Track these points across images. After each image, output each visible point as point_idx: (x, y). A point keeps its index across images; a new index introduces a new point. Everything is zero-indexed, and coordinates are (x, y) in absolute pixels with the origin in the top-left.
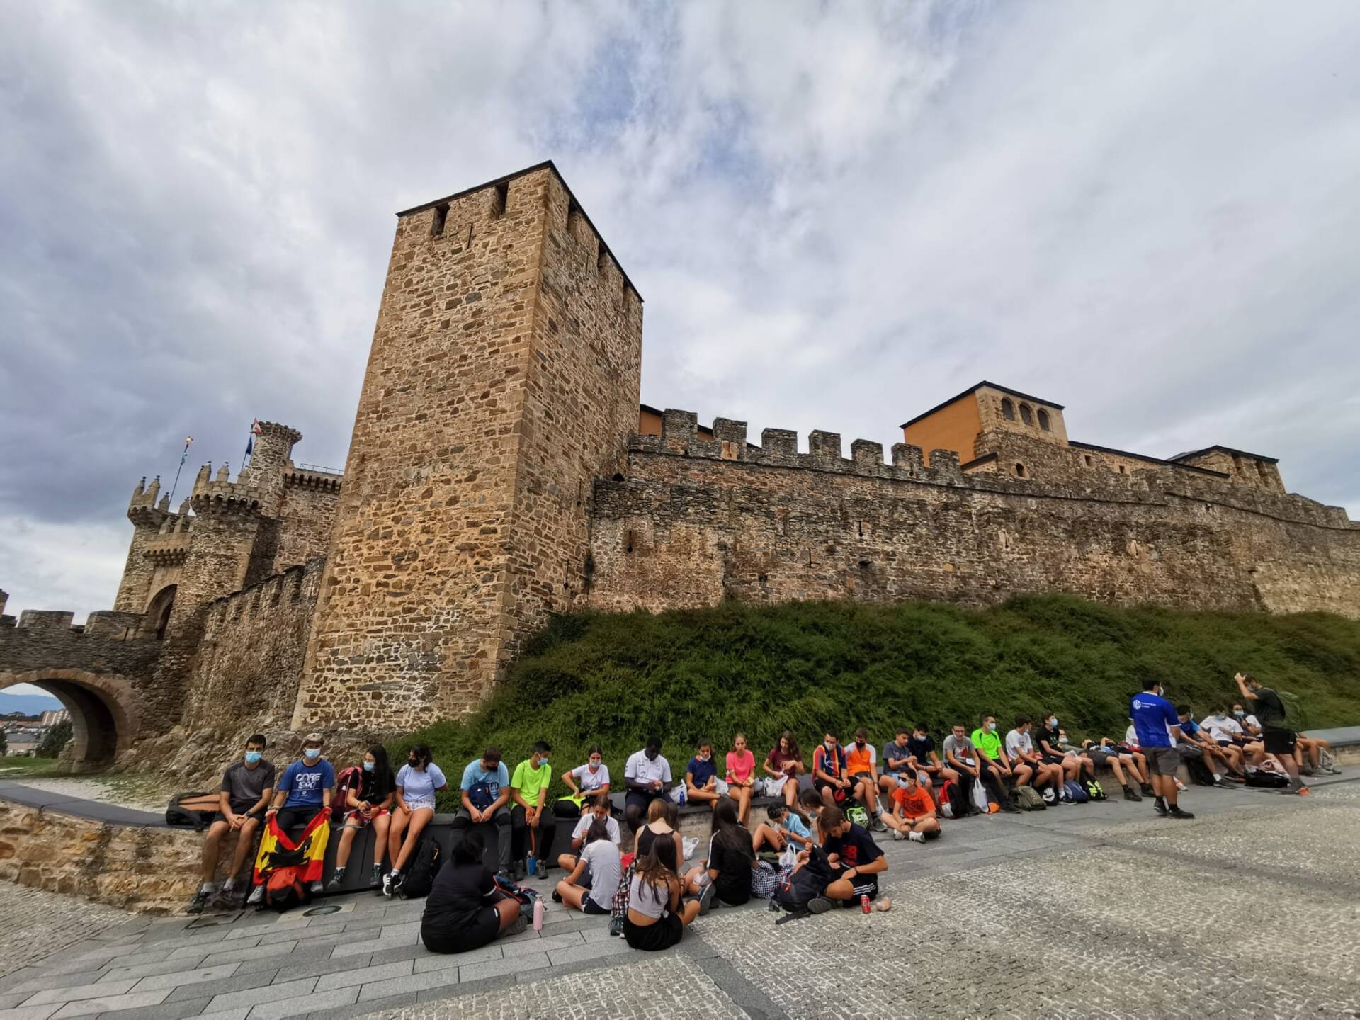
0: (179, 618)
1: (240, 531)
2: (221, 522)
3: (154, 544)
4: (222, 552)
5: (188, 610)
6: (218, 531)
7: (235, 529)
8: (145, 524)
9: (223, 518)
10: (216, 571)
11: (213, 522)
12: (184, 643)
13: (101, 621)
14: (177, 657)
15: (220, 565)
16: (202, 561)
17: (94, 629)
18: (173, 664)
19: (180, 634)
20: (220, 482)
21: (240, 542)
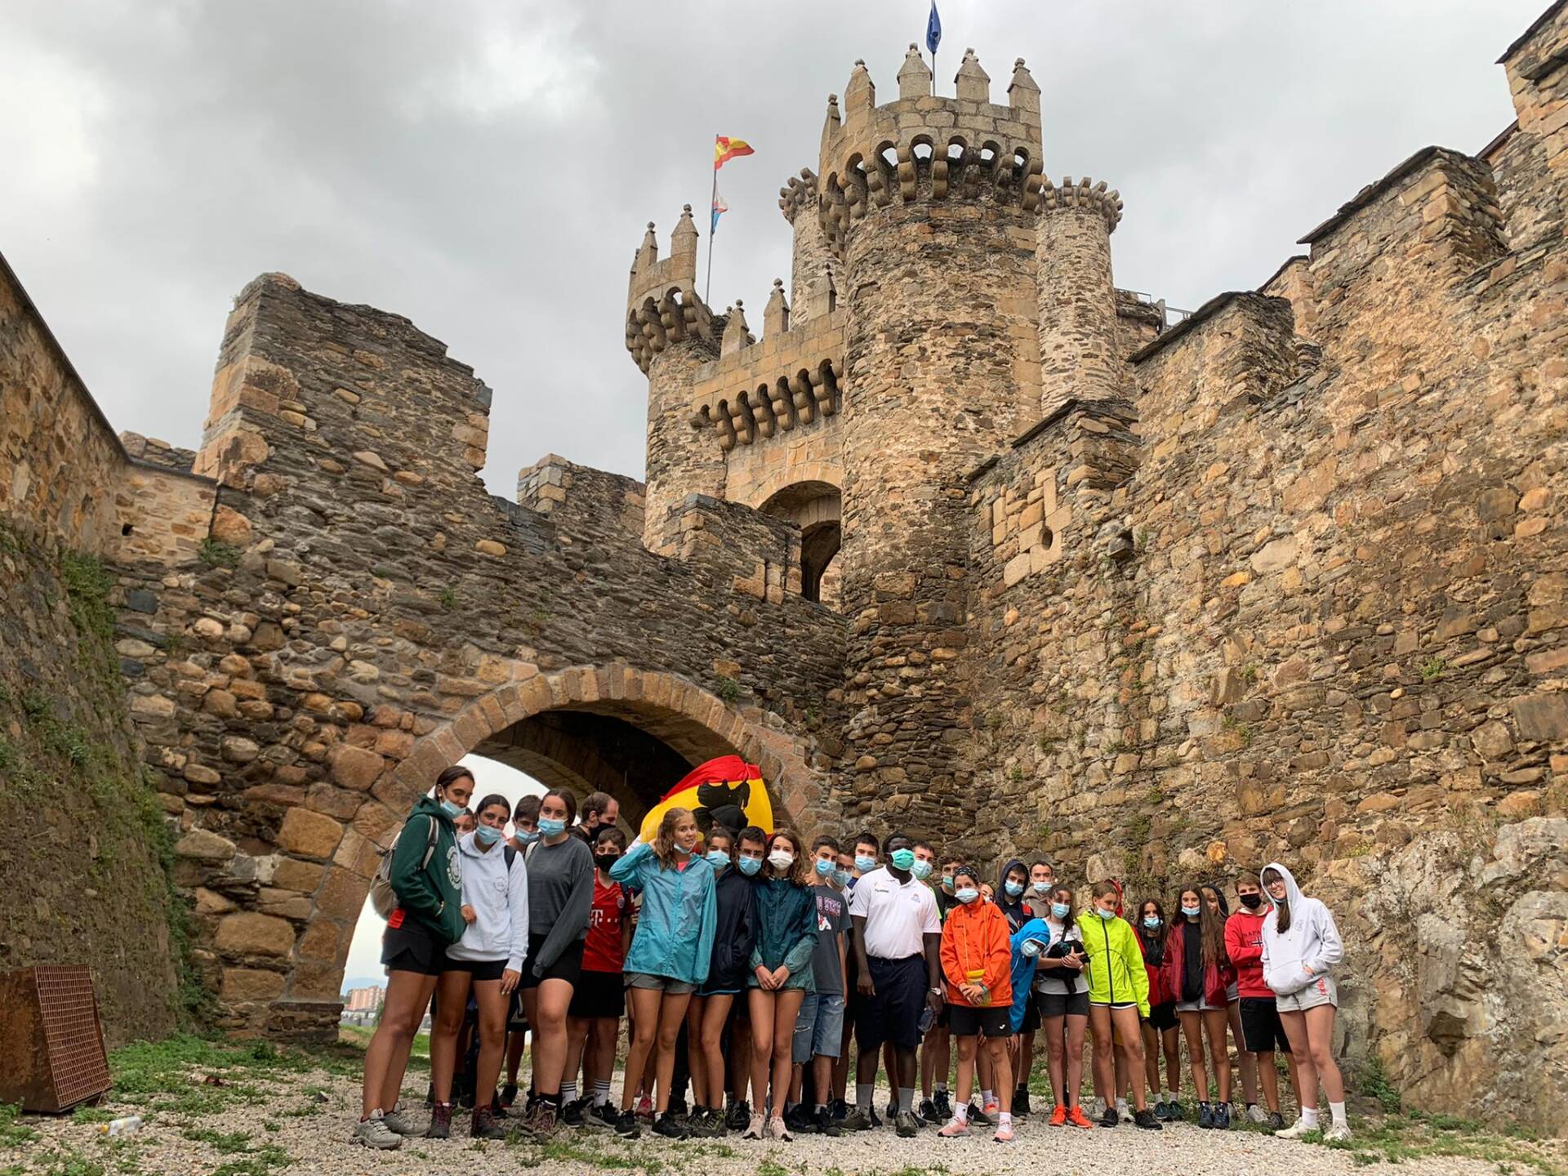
0: (887, 533)
1: (996, 250)
2: (935, 227)
3: (715, 385)
4: (961, 316)
5: (910, 506)
6: (935, 254)
7: (980, 242)
8: (676, 341)
9: (939, 214)
10: (961, 375)
11: (913, 229)
12: (923, 611)
13: (708, 523)
14: (916, 656)
15: (968, 355)
16: (911, 349)
17: (697, 548)
18: (907, 682)
19: (905, 584)
20: (913, 100)
21: (1002, 284)
